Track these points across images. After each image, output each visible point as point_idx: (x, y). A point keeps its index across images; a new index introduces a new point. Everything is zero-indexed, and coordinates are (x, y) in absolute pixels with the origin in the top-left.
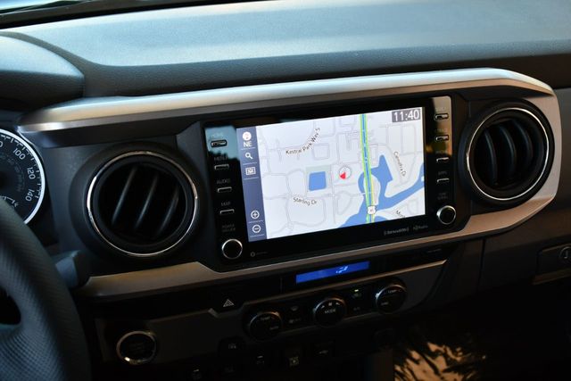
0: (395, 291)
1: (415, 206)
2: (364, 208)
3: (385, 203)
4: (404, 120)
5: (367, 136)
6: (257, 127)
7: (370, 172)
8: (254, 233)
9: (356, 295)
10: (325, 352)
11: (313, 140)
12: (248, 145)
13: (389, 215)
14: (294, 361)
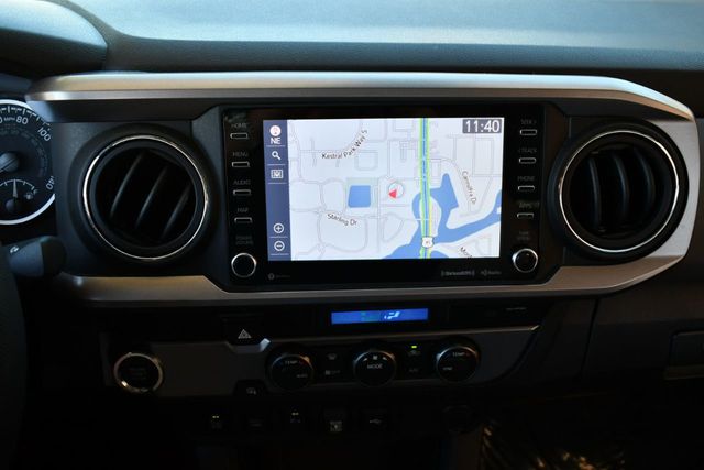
0: (461, 354)
1: (487, 245)
2: (417, 239)
4: (479, 132)
5: (429, 146)
6: (289, 121)
7: (429, 193)
8: (275, 250)
9: (414, 352)
10: (377, 421)
11: (358, 144)
12: (276, 141)
13: (451, 251)
14: (337, 426)
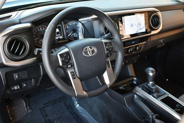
1: (144, 30)
2: (138, 30)
3: (140, 29)
5: (138, 18)
6: (124, 17)
7: (138, 24)
10: (127, 62)
11: (131, 19)
12: (123, 20)
